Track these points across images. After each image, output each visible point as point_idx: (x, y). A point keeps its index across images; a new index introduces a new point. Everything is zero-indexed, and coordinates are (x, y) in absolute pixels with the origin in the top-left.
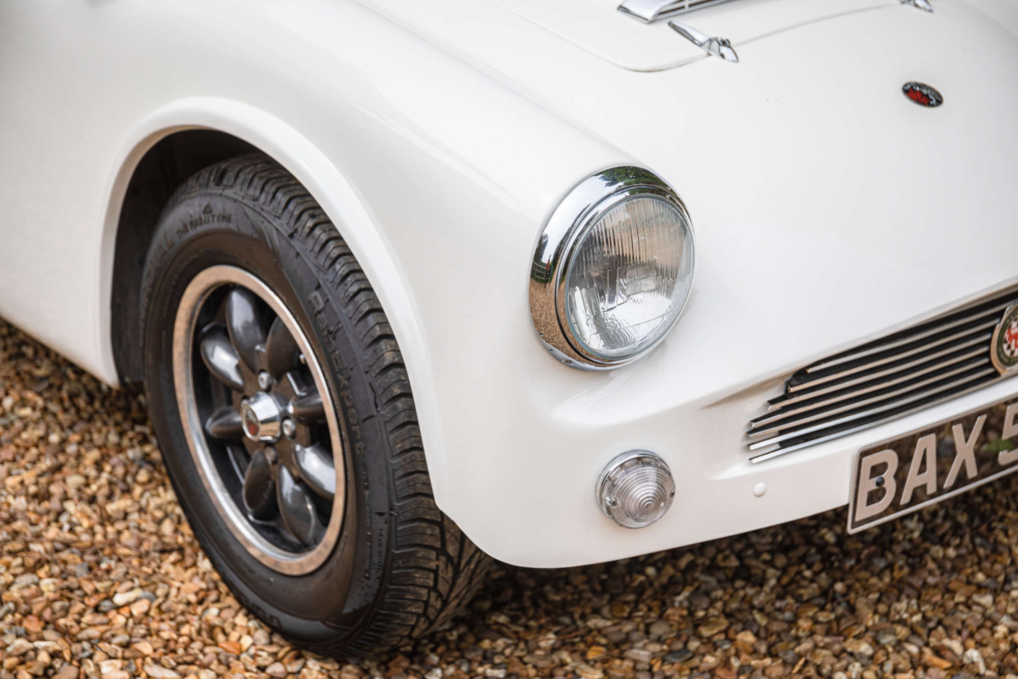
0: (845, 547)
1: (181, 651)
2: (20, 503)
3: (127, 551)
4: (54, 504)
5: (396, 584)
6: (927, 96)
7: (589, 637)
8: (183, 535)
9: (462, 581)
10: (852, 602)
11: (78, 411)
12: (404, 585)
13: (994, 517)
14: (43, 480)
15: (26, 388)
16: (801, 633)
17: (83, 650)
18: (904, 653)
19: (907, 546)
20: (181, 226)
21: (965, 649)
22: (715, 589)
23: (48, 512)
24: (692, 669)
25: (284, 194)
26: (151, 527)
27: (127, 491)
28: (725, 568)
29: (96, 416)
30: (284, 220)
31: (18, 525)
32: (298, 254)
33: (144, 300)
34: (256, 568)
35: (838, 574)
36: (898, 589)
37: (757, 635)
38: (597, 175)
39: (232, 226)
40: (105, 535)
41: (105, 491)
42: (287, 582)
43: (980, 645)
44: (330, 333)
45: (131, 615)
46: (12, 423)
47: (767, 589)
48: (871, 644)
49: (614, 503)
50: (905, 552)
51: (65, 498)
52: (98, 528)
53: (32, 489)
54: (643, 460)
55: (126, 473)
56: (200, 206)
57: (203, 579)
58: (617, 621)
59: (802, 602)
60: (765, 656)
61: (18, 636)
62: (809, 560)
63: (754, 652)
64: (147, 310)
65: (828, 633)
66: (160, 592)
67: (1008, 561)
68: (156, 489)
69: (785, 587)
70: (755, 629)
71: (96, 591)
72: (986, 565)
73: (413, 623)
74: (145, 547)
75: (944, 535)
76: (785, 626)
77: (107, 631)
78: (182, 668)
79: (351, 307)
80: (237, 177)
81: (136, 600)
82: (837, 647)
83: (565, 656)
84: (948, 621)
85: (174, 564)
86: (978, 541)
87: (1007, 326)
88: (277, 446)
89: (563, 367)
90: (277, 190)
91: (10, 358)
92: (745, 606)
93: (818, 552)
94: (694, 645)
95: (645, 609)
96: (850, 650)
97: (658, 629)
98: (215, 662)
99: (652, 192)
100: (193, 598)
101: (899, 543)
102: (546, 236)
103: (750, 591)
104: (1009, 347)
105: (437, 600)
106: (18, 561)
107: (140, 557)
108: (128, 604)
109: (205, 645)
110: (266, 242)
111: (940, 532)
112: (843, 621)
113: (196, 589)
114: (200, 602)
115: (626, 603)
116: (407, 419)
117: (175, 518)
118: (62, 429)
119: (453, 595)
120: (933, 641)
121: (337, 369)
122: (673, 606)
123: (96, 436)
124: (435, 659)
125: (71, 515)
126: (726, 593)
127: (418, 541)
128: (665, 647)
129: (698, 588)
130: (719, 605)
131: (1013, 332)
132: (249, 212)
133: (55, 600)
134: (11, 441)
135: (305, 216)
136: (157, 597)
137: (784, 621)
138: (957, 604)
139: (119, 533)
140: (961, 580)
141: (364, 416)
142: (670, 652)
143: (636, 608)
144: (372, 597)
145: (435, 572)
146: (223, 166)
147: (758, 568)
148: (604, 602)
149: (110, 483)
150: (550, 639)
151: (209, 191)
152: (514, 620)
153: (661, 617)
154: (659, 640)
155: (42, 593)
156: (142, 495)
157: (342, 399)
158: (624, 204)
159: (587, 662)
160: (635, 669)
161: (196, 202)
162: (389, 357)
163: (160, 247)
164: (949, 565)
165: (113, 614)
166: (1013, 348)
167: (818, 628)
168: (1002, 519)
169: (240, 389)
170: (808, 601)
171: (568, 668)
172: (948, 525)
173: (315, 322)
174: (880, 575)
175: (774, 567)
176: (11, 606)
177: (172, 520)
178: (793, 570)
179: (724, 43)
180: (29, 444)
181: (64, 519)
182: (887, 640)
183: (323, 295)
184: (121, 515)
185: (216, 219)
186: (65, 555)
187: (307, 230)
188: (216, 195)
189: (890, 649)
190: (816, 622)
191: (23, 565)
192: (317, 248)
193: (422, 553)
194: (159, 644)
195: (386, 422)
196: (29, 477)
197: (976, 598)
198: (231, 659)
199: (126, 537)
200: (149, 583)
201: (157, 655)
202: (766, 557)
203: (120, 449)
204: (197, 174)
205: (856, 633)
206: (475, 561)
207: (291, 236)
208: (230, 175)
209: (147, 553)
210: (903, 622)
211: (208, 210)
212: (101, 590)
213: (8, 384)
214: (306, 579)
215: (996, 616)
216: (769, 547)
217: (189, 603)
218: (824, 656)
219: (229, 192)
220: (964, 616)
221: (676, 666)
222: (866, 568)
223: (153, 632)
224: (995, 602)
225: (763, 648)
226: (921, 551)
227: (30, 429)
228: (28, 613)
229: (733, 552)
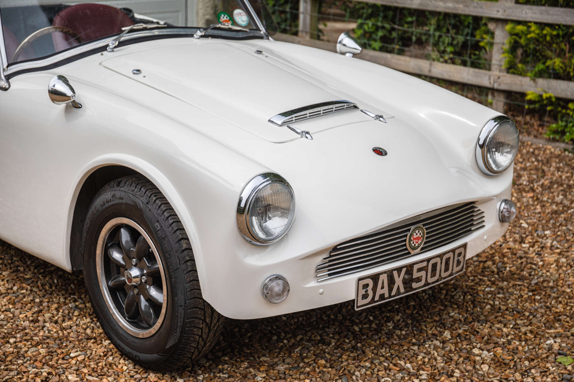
0: (363, 332)
1: (99, 371)
2: (27, 323)
3: (73, 339)
4: (41, 323)
5: (187, 334)
6: (381, 152)
7: (261, 364)
8: (95, 333)
9: (211, 334)
10: (364, 349)
11: (46, 291)
12: (189, 334)
13: (421, 321)
14: (35, 315)
15: (22, 283)
16: (343, 360)
17: (61, 372)
18: (382, 366)
19: (387, 331)
20: (102, 203)
21: (406, 364)
22: (311, 347)
23: (39, 327)
24: (300, 373)
25: (144, 189)
26: (82, 331)
27: (70, 319)
28: (315, 340)
29: (54, 293)
30: (144, 198)
31: (27, 331)
32: (150, 210)
33: (85, 234)
34: (130, 338)
35: (359, 341)
36: (382, 345)
37: (326, 361)
38: (260, 175)
39: (124, 201)
40: (63, 334)
41: (61, 319)
42: (142, 341)
43: (411, 362)
44: (162, 238)
45: (78, 360)
46: (18, 296)
47: (331, 346)
48: (370, 363)
49: (268, 293)
50: (386, 333)
51: (45, 322)
52: (60, 332)
53: (31, 318)
54: (278, 278)
55: (69, 313)
56: (110, 195)
57: (105, 348)
58: (271, 358)
59: (344, 350)
60: (329, 368)
61: (33, 368)
62: (348, 337)
63: (325, 367)
64: (86, 238)
65: (354, 360)
66: (89, 352)
67: (425, 335)
68: (82, 318)
69: (338, 346)
70: (326, 359)
71: (62, 353)
72: (417, 337)
73: (193, 351)
74: (80, 338)
75: (402, 327)
76: (337, 358)
77: (68, 366)
78: (100, 377)
79: (170, 228)
80: (125, 183)
81: (79, 355)
82: (357, 364)
83: (251, 370)
84: (400, 355)
85: (93, 343)
86: (415, 329)
87: (411, 235)
88: (139, 287)
89: (249, 244)
90: (142, 187)
91: (13, 272)
92: (322, 352)
93: (352, 334)
94: (301, 365)
95: (283, 354)
96: (362, 365)
97: (288, 360)
98: (113, 375)
99: (279, 181)
100: (102, 354)
101: (384, 330)
102: (242, 197)
103: (324, 347)
104: (413, 243)
105: (202, 341)
106: (29, 343)
107: (79, 341)
108: (76, 357)
109: (109, 369)
110: (137, 206)
111: (400, 327)
112: (360, 356)
113: (103, 351)
114: (105, 356)
115: (276, 352)
116: (191, 269)
117: (92, 328)
118: (40, 297)
119: (208, 340)
120: (394, 361)
121: (165, 252)
122: (294, 353)
123: (54, 300)
124: (200, 372)
125: (48, 327)
126: (315, 348)
127: (195, 316)
128: (290, 366)
129: (304, 347)
130: (312, 352)
131: (414, 237)
132: (131, 196)
133: (46, 356)
134: (19, 302)
135: (152, 196)
136: (87, 355)
137: (337, 356)
138: (404, 350)
139: (69, 333)
140: (407, 342)
141: (175, 268)
142: (293, 367)
143: (280, 354)
144: (177, 340)
145: (202, 329)
146: (119, 180)
147: (328, 339)
148: (267, 352)
149: (63, 316)
150: (245, 364)
151: (114, 189)
152: (231, 359)
153: (290, 356)
154: (288, 364)
155: (41, 354)
156: (77, 320)
157: (166, 263)
158: (269, 185)
159: (260, 371)
160: (278, 373)
161: (109, 193)
162: (185, 246)
163: (93, 212)
164: (402, 337)
165: (70, 360)
166: (415, 243)
167: (350, 358)
168: (424, 322)
169: (123, 266)
170: (347, 350)
171: (253, 374)
172: (404, 324)
173: (157, 235)
174: (375, 341)
175: (334, 339)
176: (29, 358)
177: (90, 329)
178: (342, 340)
179: (307, 133)
180: (27, 303)
181: (45, 329)
182: (376, 362)
183: (160, 224)
184: (69, 327)
185: (117, 199)
186: (48, 341)
187: (153, 201)
188: (117, 190)
189: (377, 364)
190: (349, 356)
191: (31, 344)
192: (157, 207)
193: (197, 321)
194: (90, 369)
195: (183, 270)
196: (29, 314)
197: (411, 347)
198: (120, 374)
199: (72, 334)
200: (84, 349)
201: (90, 373)
202: (331, 335)
203: (65, 304)
204: (108, 184)
205: (365, 360)
206: (216, 326)
207: (147, 203)
208: (123, 183)
209: (81, 339)
210: (383, 356)
211: (114, 196)
212: (65, 352)
213: (14, 281)
214: (151, 338)
215: (419, 353)
216: (332, 332)
217: (100, 356)
218: (352, 367)
219: (122, 189)
220: (406, 354)
221: (294, 372)
222: (370, 339)
223: (87, 366)
224: (418, 349)
225: (328, 365)
226: (392, 333)
227: (26, 297)
228: (36, 361)
229: (318, 334)
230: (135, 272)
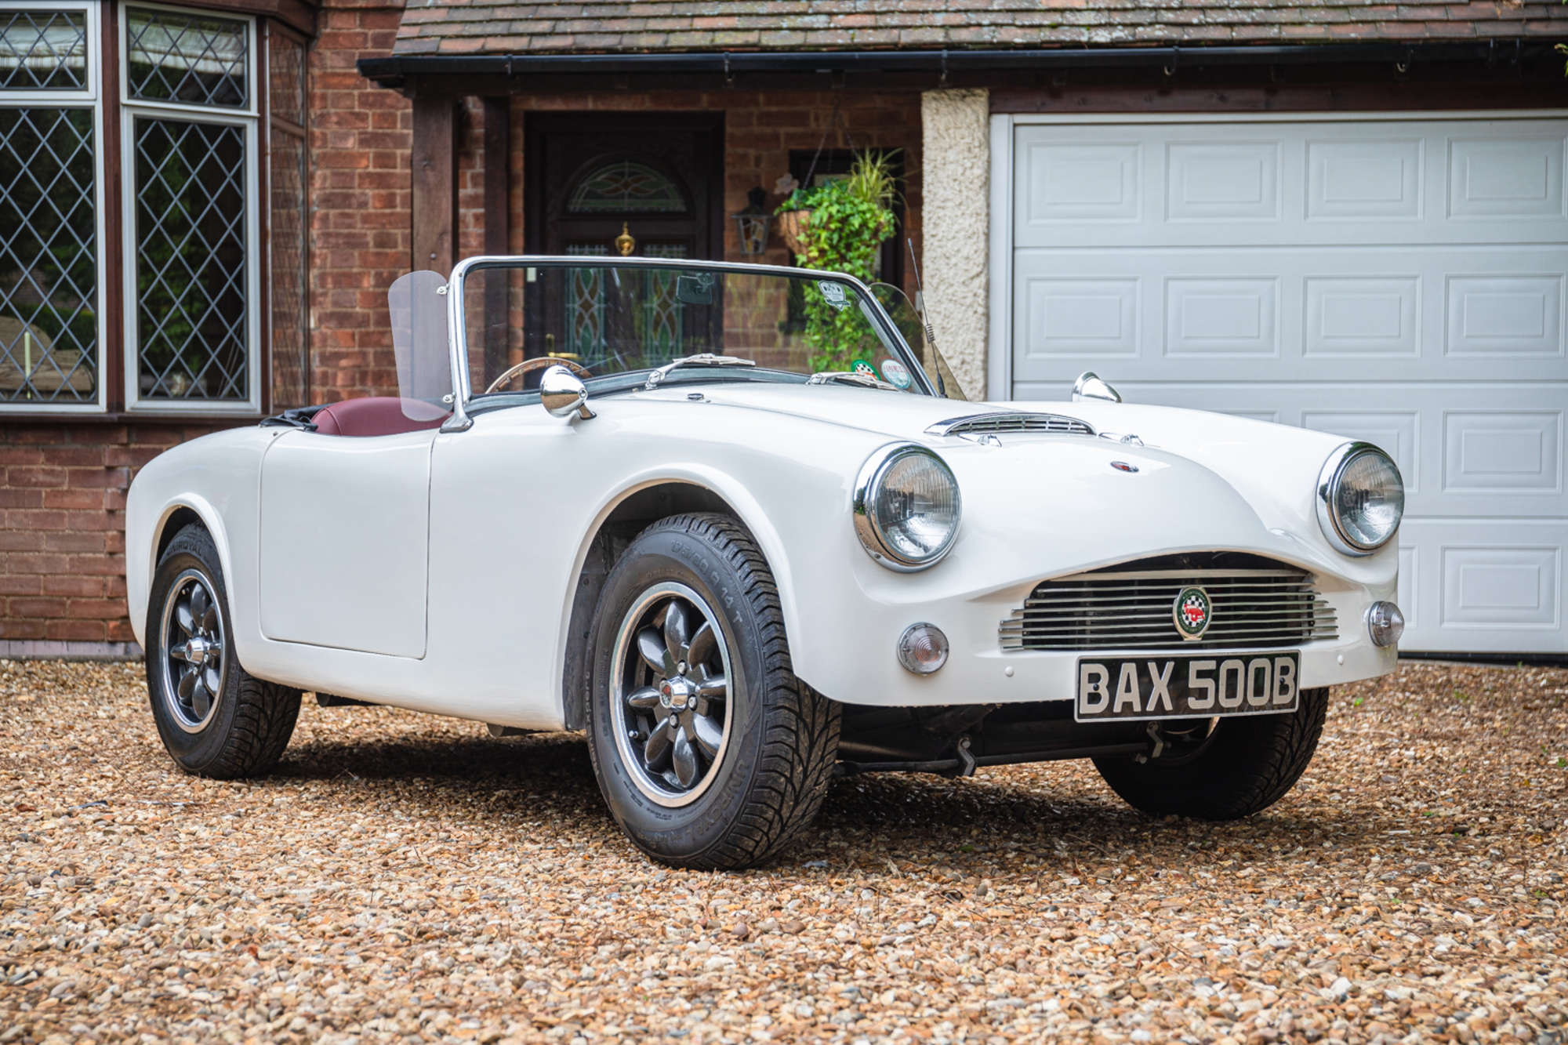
6: (1127, 467)
49: (908, 650)
54: (928, 626)
87: (1183, 600)
88: (680, 716)
104: (1187, 618)
131: (1188, 606)
166: (1190, 618)
230: (679, 688)
